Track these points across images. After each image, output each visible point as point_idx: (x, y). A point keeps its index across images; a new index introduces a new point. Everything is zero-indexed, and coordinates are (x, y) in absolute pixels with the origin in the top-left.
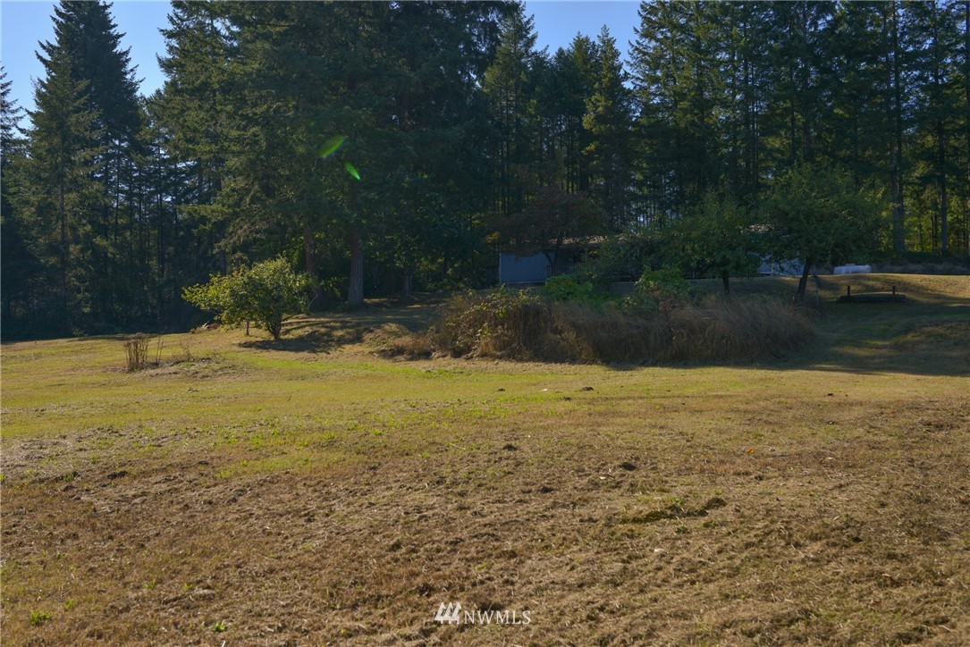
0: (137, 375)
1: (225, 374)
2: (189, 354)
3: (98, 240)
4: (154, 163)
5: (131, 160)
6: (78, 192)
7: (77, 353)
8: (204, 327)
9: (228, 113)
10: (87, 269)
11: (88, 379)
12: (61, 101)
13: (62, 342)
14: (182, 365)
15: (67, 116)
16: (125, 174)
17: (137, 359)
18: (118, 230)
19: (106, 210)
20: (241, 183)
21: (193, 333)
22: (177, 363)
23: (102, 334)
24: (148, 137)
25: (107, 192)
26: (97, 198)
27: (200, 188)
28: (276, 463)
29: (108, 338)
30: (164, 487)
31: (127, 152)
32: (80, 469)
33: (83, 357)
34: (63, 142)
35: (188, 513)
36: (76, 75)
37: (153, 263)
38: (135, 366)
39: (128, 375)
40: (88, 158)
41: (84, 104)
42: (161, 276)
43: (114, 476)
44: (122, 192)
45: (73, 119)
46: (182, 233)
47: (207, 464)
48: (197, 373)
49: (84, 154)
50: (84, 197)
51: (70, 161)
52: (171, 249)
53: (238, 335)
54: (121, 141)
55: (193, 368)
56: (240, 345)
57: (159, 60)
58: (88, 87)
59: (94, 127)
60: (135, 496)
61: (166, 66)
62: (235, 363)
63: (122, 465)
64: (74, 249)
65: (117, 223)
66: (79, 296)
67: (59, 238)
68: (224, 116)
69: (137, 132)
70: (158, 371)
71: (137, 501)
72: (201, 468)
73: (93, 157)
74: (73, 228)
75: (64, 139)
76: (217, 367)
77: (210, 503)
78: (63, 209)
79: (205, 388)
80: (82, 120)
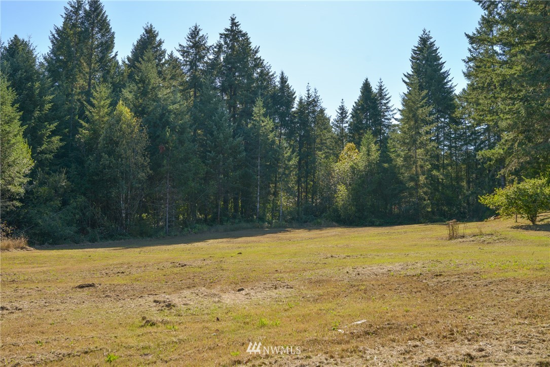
0: (453, 241)
1: (500, 242)
2: (481, 231)
3: (435, 172)
4: (462, 129)
5: (450, 128)
6: (424, 148)
7: (424, 231)
8: (492, 218)
9: (502, 98)
10: (428, 188)
11: (429, 243)
12: (414, 102)
13: (416, 226)
14: (477, 237)
15: (417, 110)
16: (447, 136)
17: (453, 234)
18: (444, 166)
19: (437, 157)
20: (511, 135)
21: (486, 221)
22: (474, 236)
23: (437, 222)
24: (459, 115)
25: (438, 147)
26: (433, 150)
27: (489, 140)
28: (510, 275)
29: (440, 224)
30: (457, 279)
31: (448, 124)
32: (422, 273)
33: (427, 233)
34: (415, 124)
35: (466, 288)
36: (421, 88)
37: (464, 184)
38: (452, 237)
39: (449, 242)
40: (428, 130)
41: (425, 103)
42: (467, 191)
43: (437, 276)
44: (446, 146)
45: (420, 111)
46: (479, 166)
47: (478, 273)
48: (484, 241)
49: (426, 128)
50: (427, 151)
51: (419, 133)
52: (474, 175)
53: (511, 222)
54: (445, 119)
55: (483, 238)
56: (512, 228)
57: (464, 73)
58: (427, 94)
59: (431, 114)
60: (444, 282)
61: (468, 75)
62: (507, 237)
63: (440, 272)
64: (422, 179)
65: (444, 163)
66: (425, 202)
67: (415, 173)
68: (500, 99)
69: (454, 113)
70: (464, 239)
71: (445, 283)
72: (475, 274)
73: (430, 129)
74: (422, 167)
75: (416, 122)
76: (496, 238)
77: (475, 285)
78: (416, 157)
79: (487, 248)
80: (424, 111)
